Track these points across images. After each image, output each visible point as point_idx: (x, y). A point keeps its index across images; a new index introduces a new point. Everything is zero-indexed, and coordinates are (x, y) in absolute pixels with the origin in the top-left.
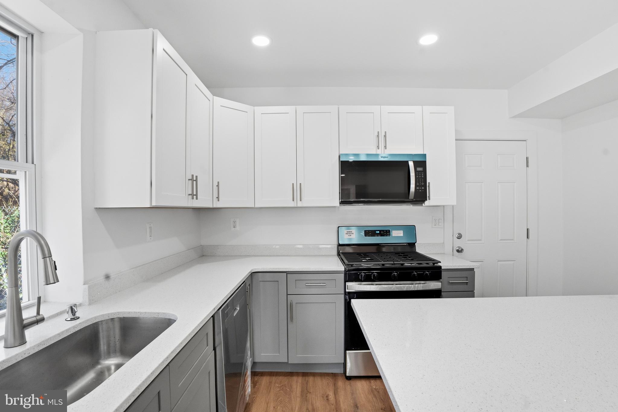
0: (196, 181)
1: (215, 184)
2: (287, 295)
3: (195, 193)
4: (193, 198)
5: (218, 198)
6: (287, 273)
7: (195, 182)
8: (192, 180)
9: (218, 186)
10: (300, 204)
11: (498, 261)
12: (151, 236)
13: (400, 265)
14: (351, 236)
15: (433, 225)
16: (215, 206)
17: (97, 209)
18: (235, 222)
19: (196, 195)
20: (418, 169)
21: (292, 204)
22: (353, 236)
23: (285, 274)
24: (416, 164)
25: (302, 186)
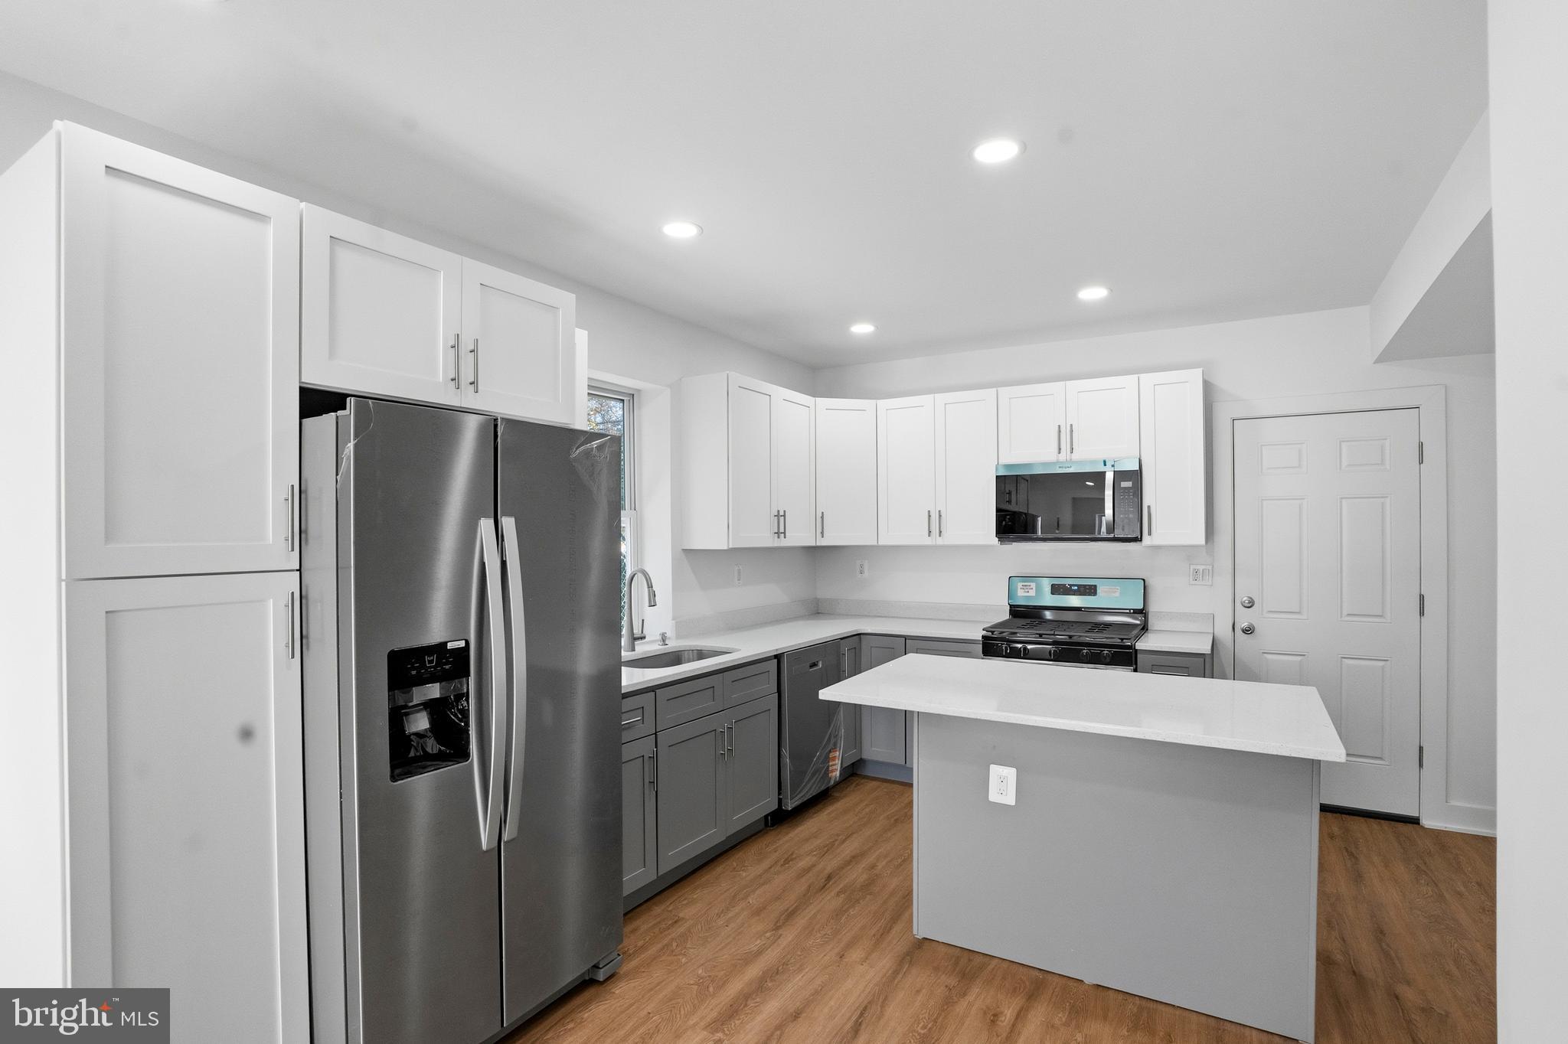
0: (784, 516)
1: (819, 515)
3: (782, 530)
4: (779, 537)
5: (822, 533)
6: (906, 638)
7: (782, 519)
8: (778, 516)
9: (822, 517)
10: (940, 541)
11: (1342, 658)
12: (739, 580)
14: (1028, 592)
15: (1191, 580)
16: (818, 544)
17: (685, 551)
18: (861, 566)
19: (784, 533)
20: (1124, 484)
21: (928, 541)
22: (1032, 593)
23: (904, 639)
24: (1120, 476)
25: (942, 514)
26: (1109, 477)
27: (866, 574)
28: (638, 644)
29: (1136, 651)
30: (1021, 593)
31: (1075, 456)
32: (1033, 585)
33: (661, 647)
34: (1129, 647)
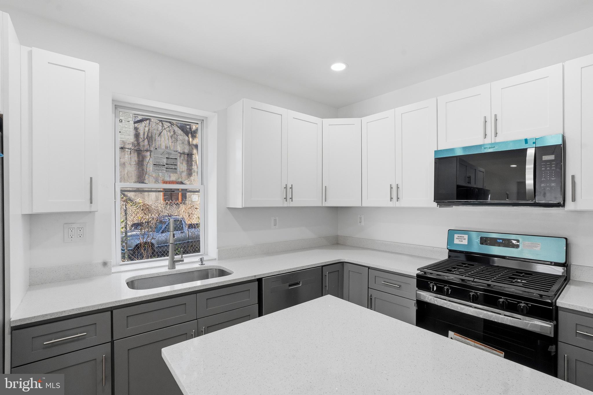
1: (324, 188)
2: (368, 288)
3: (290, 197)
4: (287, 201)
5: (325, 199)
6: (369, 268)
7: (289, 190)
8: (287, 188)
10: (398, 204)
13: (487, 285)
14: (462, 241)
16: (324, 205)
18: (361, 218)
20: (545, 158)
21: (391, 204)
22: (465, 242)
23: (367, 268)
24: (541, 151)
25: (400, 186)
26: (531, 153)
27: (363, 224)
28: (178, 265)
29: (557, 307)
30: (456, 241)
31: (499, 139)
32: (466, 237)
33: (200, 266)
34: (550, 304)
